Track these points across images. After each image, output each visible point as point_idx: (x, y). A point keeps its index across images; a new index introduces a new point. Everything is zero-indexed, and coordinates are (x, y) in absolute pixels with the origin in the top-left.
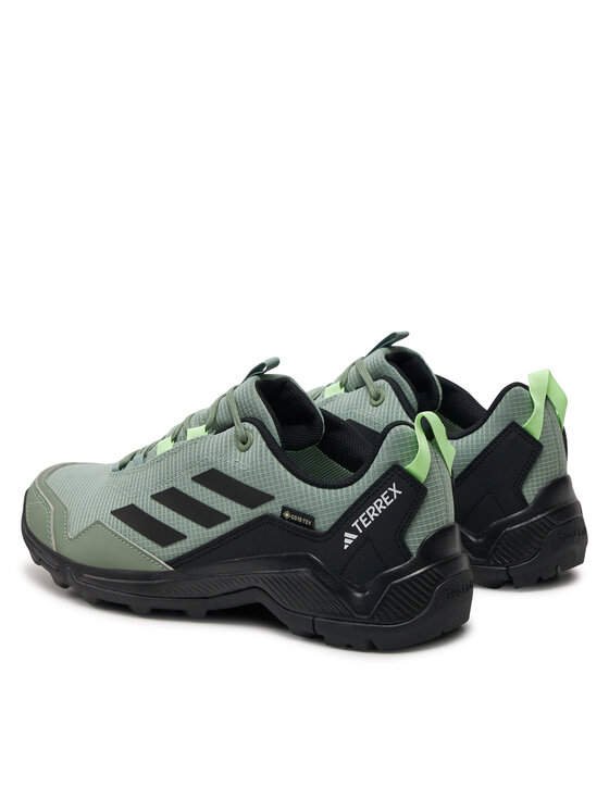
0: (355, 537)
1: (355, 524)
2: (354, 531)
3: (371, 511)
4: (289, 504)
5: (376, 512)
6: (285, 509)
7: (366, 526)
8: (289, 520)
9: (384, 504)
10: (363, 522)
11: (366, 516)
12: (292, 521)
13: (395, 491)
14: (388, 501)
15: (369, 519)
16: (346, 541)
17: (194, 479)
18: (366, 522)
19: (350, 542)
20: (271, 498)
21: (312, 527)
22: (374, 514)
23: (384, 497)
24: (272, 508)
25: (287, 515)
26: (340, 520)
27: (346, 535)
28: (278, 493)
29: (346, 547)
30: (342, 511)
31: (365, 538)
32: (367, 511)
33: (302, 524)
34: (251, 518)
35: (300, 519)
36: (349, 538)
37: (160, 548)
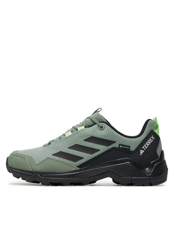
0: (143, 151)
1: (143, 147)
2: (143, 149)
3: (147, 144)
4: (121, 143)
5: (149, 144)
6: (120, 145)
7: (146, 148)
8: (122, 148)
9: (151, 141)
10: (145, 147)
11: (146, 145)
12: (123, 148)
13: (153, 138)
14: (152, 140)
15: (147, 146)
16: (141, 153)
17: (84, 140)
18: (146, 147)
19: (142, 153)
20: (115, 142)
21: (129, 149)
22: (148, 144)
23: (150, 140)
24: (116, 145)
25: (121, 147)
26: (138, 146)
27: (141, 151)
28: (117, 140)
29: (141, 154)
30: (139, 144)
31: (146, 151)
32: (146, 144)
33: (126, 149)
34: (108, 149)
35: (125, 147)
36: (142, 152)
37: (74, 163)
